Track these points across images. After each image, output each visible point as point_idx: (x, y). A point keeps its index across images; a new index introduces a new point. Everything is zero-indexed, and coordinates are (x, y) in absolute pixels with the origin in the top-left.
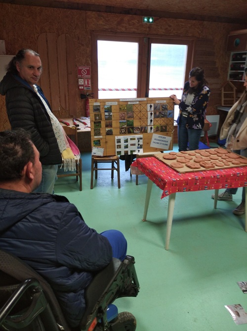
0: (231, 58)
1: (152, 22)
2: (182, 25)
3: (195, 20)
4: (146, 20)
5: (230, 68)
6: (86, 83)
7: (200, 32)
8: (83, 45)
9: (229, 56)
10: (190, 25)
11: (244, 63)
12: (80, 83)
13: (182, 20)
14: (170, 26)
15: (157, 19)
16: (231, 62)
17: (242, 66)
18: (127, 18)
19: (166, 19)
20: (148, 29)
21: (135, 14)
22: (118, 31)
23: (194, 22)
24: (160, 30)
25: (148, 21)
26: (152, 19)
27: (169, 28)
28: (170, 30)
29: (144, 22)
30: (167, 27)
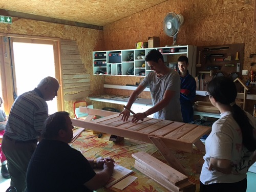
0: (93, 56)
1: (10, 22)
2: (44, 27)
3: (56, 23)
4: (2, 19)
5: (94, 65)
7: (63, 34)
9: (91, 55)
10: (52, 27)
11: (105, 60)
13: (44, 22)
14: (31, 27)
15: (17, 20)
16: (94, 60)
17: (103, 63)
19: (26, 20)
20: (6, 29)
24: (21, 30)
25: (6, 21)
26: (10, 18)
27: (31, 29)
28: (32, 31)
29: (2, 22)
30: (28, 27)
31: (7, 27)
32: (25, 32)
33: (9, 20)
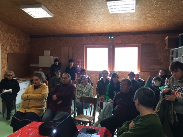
1: (113, 38)
2: (132, 38)
4: (109, 37)
6: (81, 67)
7: (144, 40)
8: (80, 51)
10: (137, 37)
12: (77, 67)
13: (132, 35)
15: (117, 37)
18: (100, 38)
19: (122, 36)
20: (111, 42)
21: (105, 36)
22: (96, 43)
23: (139, 35)
24: (118, 41)
25: (111, 38)
26: (113, 37)
27: (124, 40)
28: (125, 41)
29: (109, 39)
30: (123, 39)
31: (112, 41)
32: (120, 42)
33: (112, 37)
